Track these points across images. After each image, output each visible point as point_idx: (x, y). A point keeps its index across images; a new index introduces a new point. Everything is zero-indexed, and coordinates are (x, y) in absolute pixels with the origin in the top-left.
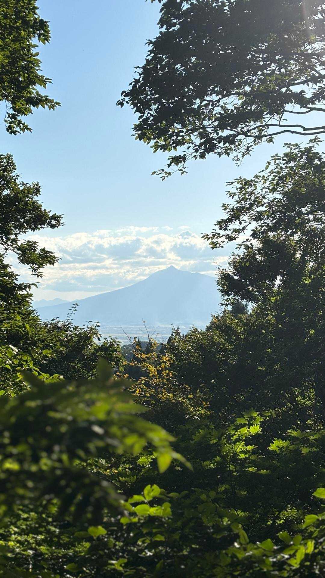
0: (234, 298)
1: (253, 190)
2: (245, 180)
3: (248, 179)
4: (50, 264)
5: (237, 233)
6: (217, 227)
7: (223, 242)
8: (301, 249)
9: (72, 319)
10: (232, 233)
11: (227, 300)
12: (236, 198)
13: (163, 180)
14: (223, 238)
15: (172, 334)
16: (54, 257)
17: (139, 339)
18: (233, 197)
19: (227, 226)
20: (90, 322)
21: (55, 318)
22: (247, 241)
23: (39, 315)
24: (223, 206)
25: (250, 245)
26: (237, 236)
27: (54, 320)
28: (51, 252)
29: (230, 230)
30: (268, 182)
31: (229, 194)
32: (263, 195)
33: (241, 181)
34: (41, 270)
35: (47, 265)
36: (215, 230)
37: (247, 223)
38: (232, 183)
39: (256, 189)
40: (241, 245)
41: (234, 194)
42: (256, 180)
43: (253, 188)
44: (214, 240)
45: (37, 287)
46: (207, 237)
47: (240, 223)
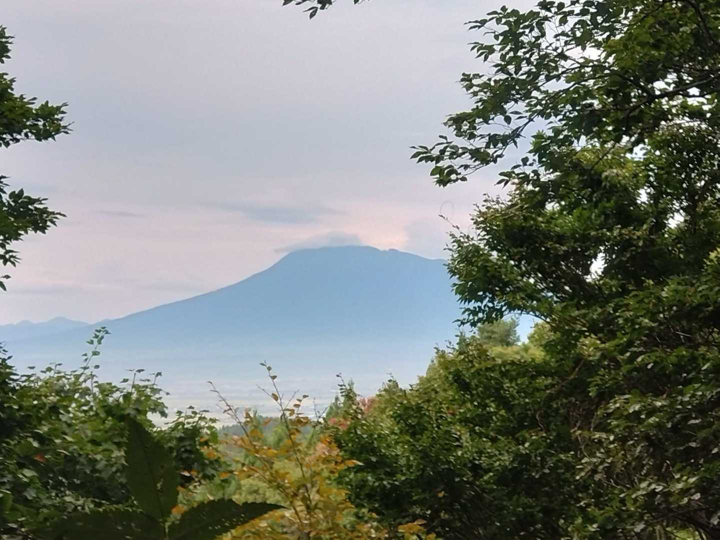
0: (490, 305)
1: (537, 38)
2: (515, 13)
3: (523, 11)
4: (35, 230)
5: (500, 145)
6: (450, 133)
7: (466, 167)
8: (650, 182)
9: (97, 367)
10: (488, 146)
11: (474, 312)
12: (495, 58)
13: (312, 16)
14: (466, 159)
15: (337, 399)
16: (44, 211)
17: (255, 413)
18: (486, 59)
19: (475, 128)
20: (139, 371)
21: (53, 367)
22: (525, 164)
23: (10, 358)
24: (462, 80)
25: (532, 175)
26: (499, 153)
27: (49, 369)
28: (38, 201)
29: (482, 136)
30: (572, 20)
31: (476, 49)
32: (559, 51)
33: (504, 17)
34: (12, 245)
35: (27, 232)
36: (445, 138)
37: (526, 120)
38: (483, 22)
39: (543, 35)
40: (508, 175)
41: (490, 50)
42: (543, 13)
43: (536, 33)
44: (443, 164)
45: (5, 289)
46: (424, 155)
47: (508, 120)
